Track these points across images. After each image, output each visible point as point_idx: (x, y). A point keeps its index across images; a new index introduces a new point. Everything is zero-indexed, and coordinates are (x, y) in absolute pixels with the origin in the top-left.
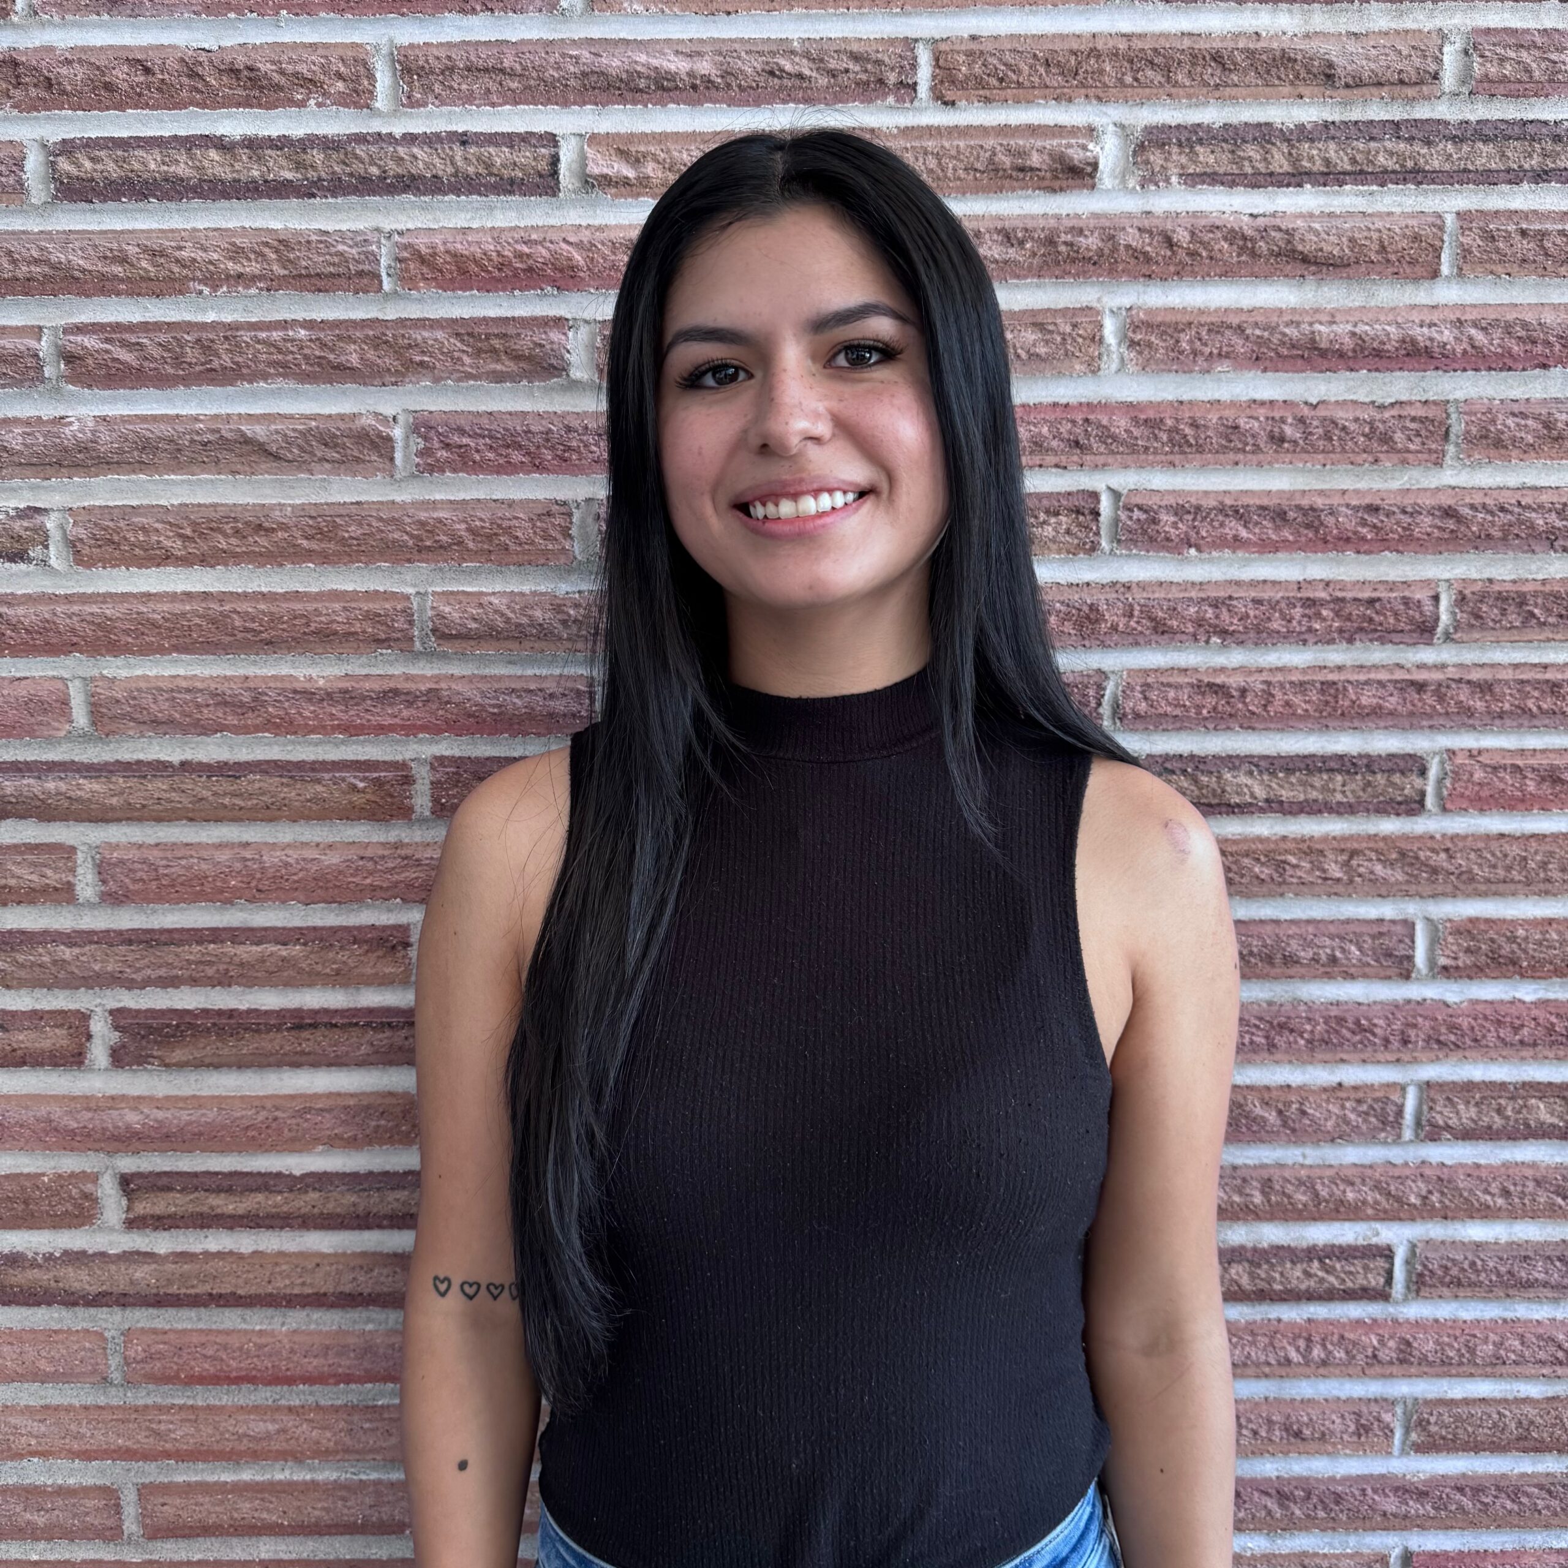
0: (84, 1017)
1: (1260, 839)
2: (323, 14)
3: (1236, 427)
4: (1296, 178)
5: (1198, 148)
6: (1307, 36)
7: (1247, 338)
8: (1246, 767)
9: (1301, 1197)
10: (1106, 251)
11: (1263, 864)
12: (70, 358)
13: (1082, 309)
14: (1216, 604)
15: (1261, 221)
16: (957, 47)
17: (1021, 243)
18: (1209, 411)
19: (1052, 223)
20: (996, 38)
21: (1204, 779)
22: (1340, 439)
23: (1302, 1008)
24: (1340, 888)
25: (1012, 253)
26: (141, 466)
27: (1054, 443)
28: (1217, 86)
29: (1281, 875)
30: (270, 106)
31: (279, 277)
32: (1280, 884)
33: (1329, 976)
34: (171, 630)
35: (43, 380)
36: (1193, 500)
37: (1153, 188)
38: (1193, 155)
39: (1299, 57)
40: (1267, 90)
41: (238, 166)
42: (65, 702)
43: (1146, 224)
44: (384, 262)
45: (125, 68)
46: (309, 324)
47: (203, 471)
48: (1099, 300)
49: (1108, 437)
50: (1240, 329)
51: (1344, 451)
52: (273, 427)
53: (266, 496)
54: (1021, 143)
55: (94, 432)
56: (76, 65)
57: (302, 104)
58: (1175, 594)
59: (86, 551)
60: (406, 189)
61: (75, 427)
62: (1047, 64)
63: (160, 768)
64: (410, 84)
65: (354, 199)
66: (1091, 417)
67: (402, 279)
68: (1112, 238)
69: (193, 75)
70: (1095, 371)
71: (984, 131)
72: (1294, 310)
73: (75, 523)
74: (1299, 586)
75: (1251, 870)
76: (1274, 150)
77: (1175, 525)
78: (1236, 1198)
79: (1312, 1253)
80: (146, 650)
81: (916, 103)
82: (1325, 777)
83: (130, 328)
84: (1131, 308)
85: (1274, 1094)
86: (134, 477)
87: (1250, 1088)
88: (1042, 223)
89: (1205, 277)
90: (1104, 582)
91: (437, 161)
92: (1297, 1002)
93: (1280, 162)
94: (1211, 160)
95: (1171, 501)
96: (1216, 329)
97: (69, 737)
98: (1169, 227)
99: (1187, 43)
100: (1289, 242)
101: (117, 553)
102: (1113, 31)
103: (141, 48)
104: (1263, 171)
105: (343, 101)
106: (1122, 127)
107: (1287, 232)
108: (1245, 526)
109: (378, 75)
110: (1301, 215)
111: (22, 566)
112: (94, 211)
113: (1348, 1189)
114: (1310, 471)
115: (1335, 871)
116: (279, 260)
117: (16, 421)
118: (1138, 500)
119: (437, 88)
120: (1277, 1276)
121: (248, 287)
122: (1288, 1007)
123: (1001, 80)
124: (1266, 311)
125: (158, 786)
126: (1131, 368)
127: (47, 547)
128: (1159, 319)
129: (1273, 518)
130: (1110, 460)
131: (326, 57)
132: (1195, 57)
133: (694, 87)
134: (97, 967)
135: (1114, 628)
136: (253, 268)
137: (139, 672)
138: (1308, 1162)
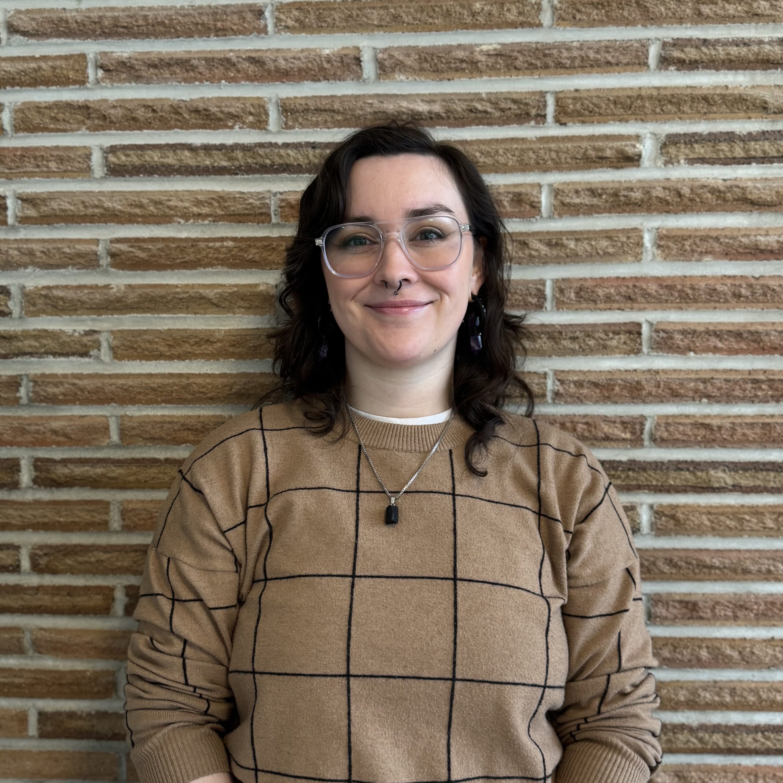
0: (112, 589)
1: (729, 506)
2: (243, 82)
3: (715, 290)
4: (748, 160)
5: (696, 146)
6: (753, 87)
7: (721, 243)
8: (722, 467)
9: (752, 698)
10: (645, 200)
11: (731, 519)
12: (113, 255)
13: (632, 229)
14: (704, 381)
15: (728, 183)
16: (568, 95)
17: (600, 195)
18: (700, 281)
19: (617, 185)
20: (588, 90)
21: (699, 474)
22: (771, 295)
23: (752, 596)
24: (772, 533)
25: (595, 201)
26: (148, 310)
27: (617, 298)
28: (705, 113)
29: (741, 526)
30: (216, 128)
31: (219, 216)
32: (740, 531)
33: (767, 580)
34: (162, 392)
35: (99, 266)
36: (692, 327)
37: (671, 166)
38: (692, 149)
39: (749, 98)
40: (732, 115)
41: (199, 159)
42: (107, 428)
43: (667, 185)
44: (272, 208)
45: (143, 110)
46: (234, 239)
47: (180, 312)
48: (641, 224)
49: (646, 295)
50: (717, 239)
51: (773, 302)
52: (215, 291)
53: (211, 325)
54: (601, 144)
55: (124, 293)
56: (119, 109)
57: (232, 128)
58: (683, 376)
59: (119, 352)
60: (284, 171)
61: (115, 290)
62: (615, 103)
63: (155, 461)
64: (286, 117)
65: (257, 176)
66: (637, 284)
67: (281, 216)
68: (648, 192)
69: (177, 113)
70: (639, 261)
71: (581, 138)
72: (746, 229)
73: (114, 338)
74: (750, 372)
75: (725, 522)
76: (736, 146)
77: (682, 340)
78: (716, 698)
79: (757, 729)
80: (149, 402)
81: (546, 125)
82: (765, 473)
83: (144, 240)
84: (658, 229)
85: (737, 643)
86: (144, 315)
87: (724, 639)
88: (611, 185)
89: (699, 211)
90: (644, 369)
91: (300, 157)
92: (749, 594)
93: (739, 152)
94: (702, 151)
95: (680, 327)
96: (704, 238)
97: (109, 446)
98: (679, 186)
99: (689, 91)
100: (743, 194)
101: (135, 354)
102: (650, 86)
103: (151, 100)
104: (730, 156)
105: (252, 126)
106: (655, 135)
107: (742, 188)
108: (720, 341)
109: (270, 113)
110: (750, 180)
111: (86, 360)
112: (126, 181)
113: (778, 695)
114: (755, 312)
115: (770, 524)
116: (220, 206)
117: (85, 287)
118: (662, 327)
119: (300, 120)
120: (738, 740)
121: (203, 220)
122: (744, 597)
123: (591, 112)
124: (732, 229)
125: (153, 471)
126: (659, 259)
127: (99, 350)
128: (674, 234)
129: (735, 337)
130: (647, 306)
131: (244, 104)
132: (693, 98)
133: (431, 118)
134: (119, 564)
135: (650, 394)
136: (205, 210)
137: (144, 413)
138: (756, 679)
